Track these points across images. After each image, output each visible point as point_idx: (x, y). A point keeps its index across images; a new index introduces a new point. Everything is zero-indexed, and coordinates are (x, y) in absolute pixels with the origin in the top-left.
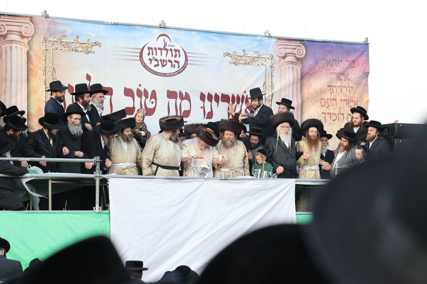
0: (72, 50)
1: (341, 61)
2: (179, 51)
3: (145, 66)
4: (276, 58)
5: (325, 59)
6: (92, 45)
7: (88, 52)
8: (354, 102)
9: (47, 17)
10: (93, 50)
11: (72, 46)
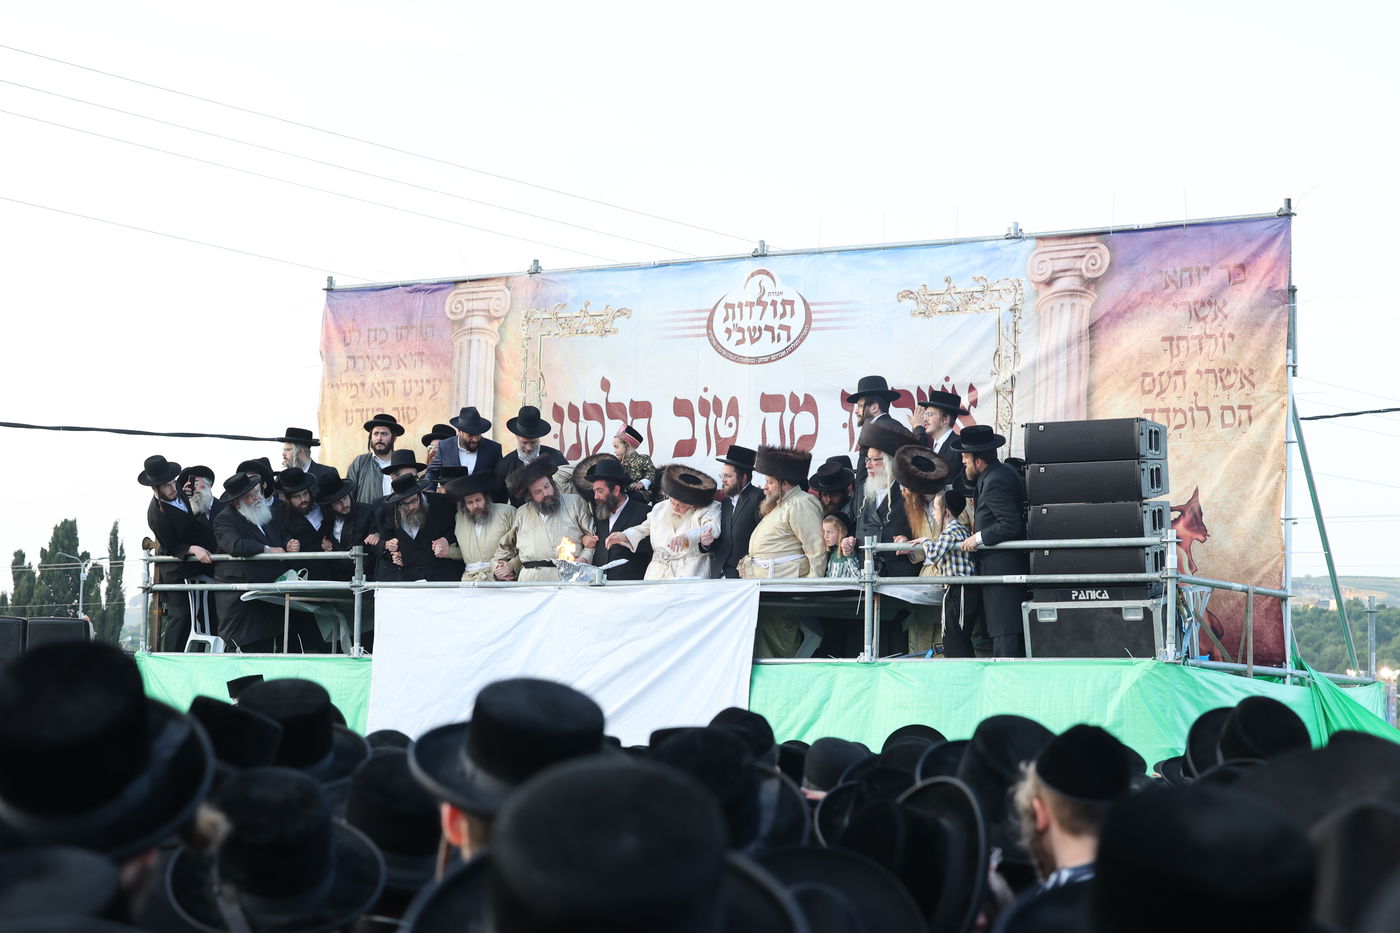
0: (575, 332)
1: (1207, 269)
2: (791, 303)
3: (718, 348)
4: (1027, 287)
5: (1161, 272)
6: (614, 317)
7: (606, 332)
8: (1239, 374)
9: (536, 270)
10: (615, 326)
11: (576, 324)
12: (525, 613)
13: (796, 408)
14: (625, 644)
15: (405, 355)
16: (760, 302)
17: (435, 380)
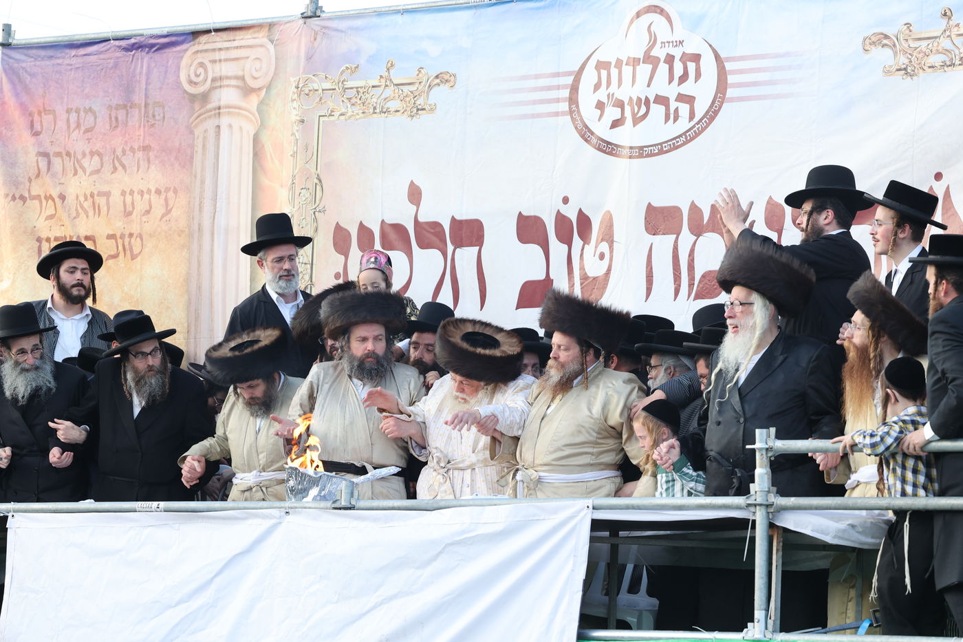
0: (371, 111)
2: (696, 58)
3: (586, 133)
6: (430, 86)
7: (418, 110)
9: (313, 13)
10: (431, 101)
11: (374, 98)
12: (237, 552)
13: (697, 230)
14: (381, 604)
15: (124, 152)
16: (649, 58)
17: (167, 190)
